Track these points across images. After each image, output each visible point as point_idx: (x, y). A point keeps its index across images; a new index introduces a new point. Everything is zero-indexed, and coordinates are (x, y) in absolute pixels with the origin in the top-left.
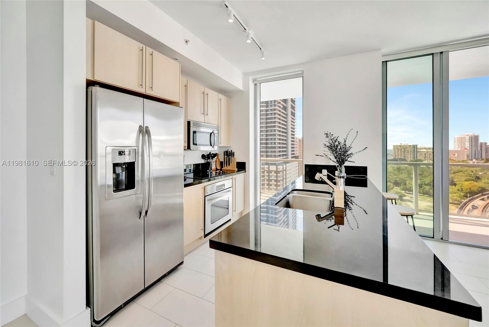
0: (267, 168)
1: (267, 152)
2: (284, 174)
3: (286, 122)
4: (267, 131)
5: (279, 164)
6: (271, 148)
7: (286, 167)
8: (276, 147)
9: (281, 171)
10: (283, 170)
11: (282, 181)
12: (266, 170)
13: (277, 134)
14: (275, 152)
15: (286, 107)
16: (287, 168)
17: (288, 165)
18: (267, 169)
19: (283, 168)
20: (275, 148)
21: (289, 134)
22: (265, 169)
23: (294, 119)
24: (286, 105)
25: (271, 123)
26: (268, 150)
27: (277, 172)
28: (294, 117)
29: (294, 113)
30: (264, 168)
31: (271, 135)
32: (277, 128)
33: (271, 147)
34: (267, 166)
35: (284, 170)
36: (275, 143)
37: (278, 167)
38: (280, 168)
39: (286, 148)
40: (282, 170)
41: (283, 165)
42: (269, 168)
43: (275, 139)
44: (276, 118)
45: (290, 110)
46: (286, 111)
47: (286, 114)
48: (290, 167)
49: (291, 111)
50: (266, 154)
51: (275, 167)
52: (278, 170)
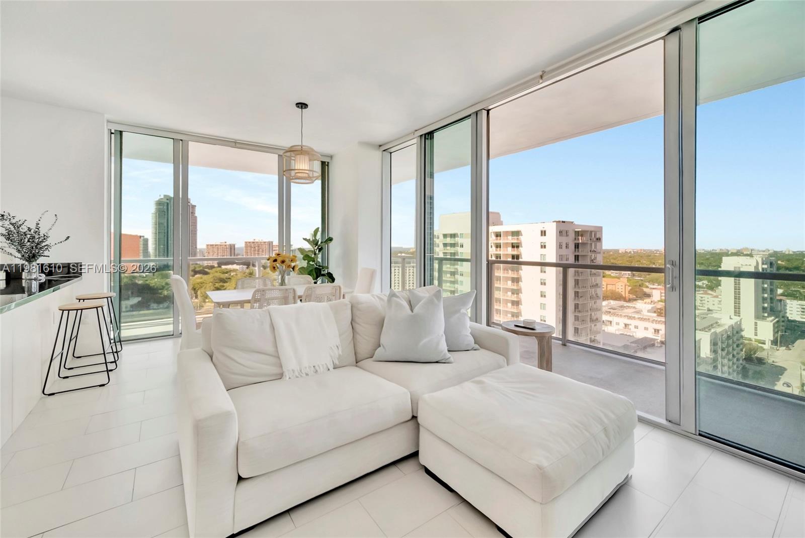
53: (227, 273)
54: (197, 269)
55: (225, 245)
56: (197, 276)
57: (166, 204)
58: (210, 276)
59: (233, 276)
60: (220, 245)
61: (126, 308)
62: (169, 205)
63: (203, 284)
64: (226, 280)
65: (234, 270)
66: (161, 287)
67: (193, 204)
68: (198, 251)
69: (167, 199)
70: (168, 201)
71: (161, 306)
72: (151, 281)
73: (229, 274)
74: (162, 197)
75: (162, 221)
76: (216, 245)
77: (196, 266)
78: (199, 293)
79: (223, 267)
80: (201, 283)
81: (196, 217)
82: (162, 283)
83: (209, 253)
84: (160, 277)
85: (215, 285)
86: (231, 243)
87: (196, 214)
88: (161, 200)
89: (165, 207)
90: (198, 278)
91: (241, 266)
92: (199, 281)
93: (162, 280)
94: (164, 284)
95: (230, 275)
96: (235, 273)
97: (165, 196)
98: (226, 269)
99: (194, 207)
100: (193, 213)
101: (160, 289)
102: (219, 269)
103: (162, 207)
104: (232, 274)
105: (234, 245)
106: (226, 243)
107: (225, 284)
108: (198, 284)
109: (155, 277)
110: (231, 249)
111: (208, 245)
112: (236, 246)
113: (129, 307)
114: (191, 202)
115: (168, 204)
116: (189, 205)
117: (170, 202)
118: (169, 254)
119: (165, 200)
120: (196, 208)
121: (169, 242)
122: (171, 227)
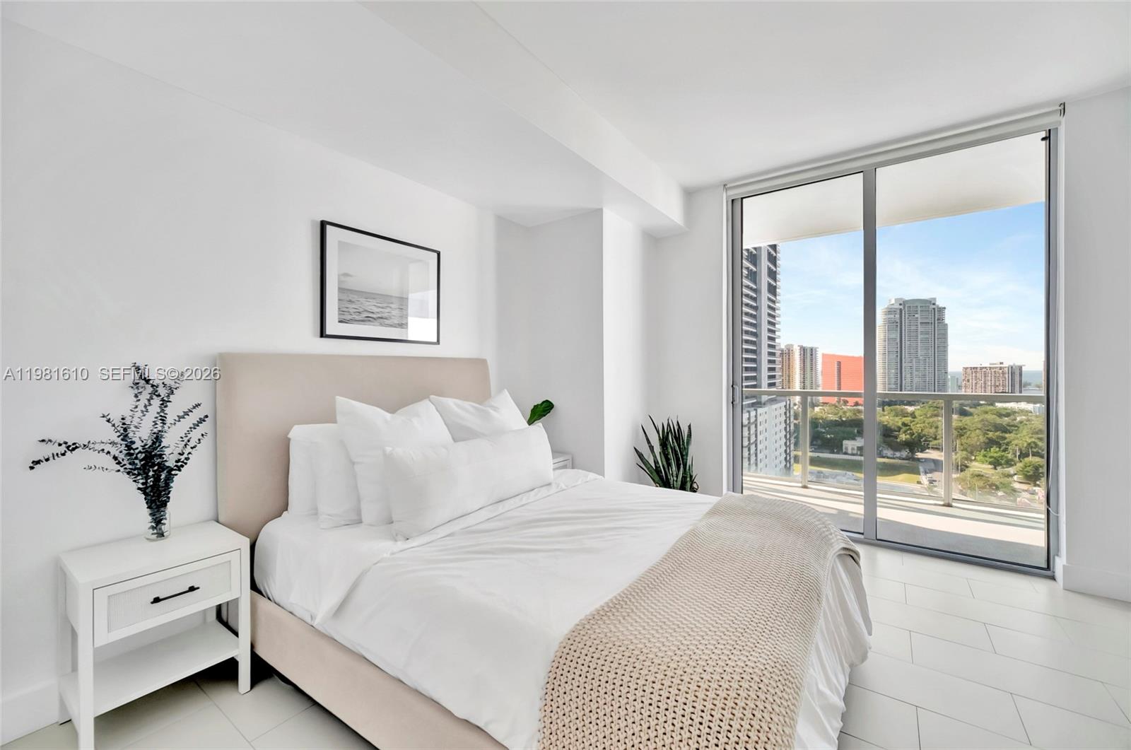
53: (1008, 415)
55: (1001, 368)
57: (899, 311)
58: (976, 418)
59: (1021, 422)
60: (990, 368)
61: (853, 449)
62: (903, 312)
63: (965, 431)
64: (1008, 428)
65: (1022, 412)
66: (896, 429)
67: (940, 306)
68: (949, 377)
69: (900, 304)
70: (901, 307)
71: (898, 454)
73: (1012, 417)
74: (893, 302)
75: (893, 336)
76: (981, 368)
79: (999, 405)
80: (961, 429)
81: (947, 325)
82: (897, 422)
83: (968, 381)
84: (893, 413)
85: (988, 434)
86: (1012, 364)
87: (947, 321)
88: (893, 307)
89: (898, 316)
91: (1038, 405)
93: (897, 419)
94: (900, 424)
95: (1015, 420)
96: (1024, 417)
97: (896, 299)
98: (1006, 409)
99: (942, 310)
100: (941, 319)
101: (896, 431)
102: (991, 407)
103: (892, 316)
104: (1018, 419)
105: (1020, 368)
106: (1001, 363)
107: (1007, 435)
109: (886, 413)
110: (1013, 374)
111: (966, 369)
112: (1024, 369)
113: (856, 448)
114: (937, 303)
115: (901, 310)
116: (934, 309)
117: (904, 307)
118: (904, 382)
119: (897, 306)
120: (946, 311)
121: (904, 365)
122: (906, 343)
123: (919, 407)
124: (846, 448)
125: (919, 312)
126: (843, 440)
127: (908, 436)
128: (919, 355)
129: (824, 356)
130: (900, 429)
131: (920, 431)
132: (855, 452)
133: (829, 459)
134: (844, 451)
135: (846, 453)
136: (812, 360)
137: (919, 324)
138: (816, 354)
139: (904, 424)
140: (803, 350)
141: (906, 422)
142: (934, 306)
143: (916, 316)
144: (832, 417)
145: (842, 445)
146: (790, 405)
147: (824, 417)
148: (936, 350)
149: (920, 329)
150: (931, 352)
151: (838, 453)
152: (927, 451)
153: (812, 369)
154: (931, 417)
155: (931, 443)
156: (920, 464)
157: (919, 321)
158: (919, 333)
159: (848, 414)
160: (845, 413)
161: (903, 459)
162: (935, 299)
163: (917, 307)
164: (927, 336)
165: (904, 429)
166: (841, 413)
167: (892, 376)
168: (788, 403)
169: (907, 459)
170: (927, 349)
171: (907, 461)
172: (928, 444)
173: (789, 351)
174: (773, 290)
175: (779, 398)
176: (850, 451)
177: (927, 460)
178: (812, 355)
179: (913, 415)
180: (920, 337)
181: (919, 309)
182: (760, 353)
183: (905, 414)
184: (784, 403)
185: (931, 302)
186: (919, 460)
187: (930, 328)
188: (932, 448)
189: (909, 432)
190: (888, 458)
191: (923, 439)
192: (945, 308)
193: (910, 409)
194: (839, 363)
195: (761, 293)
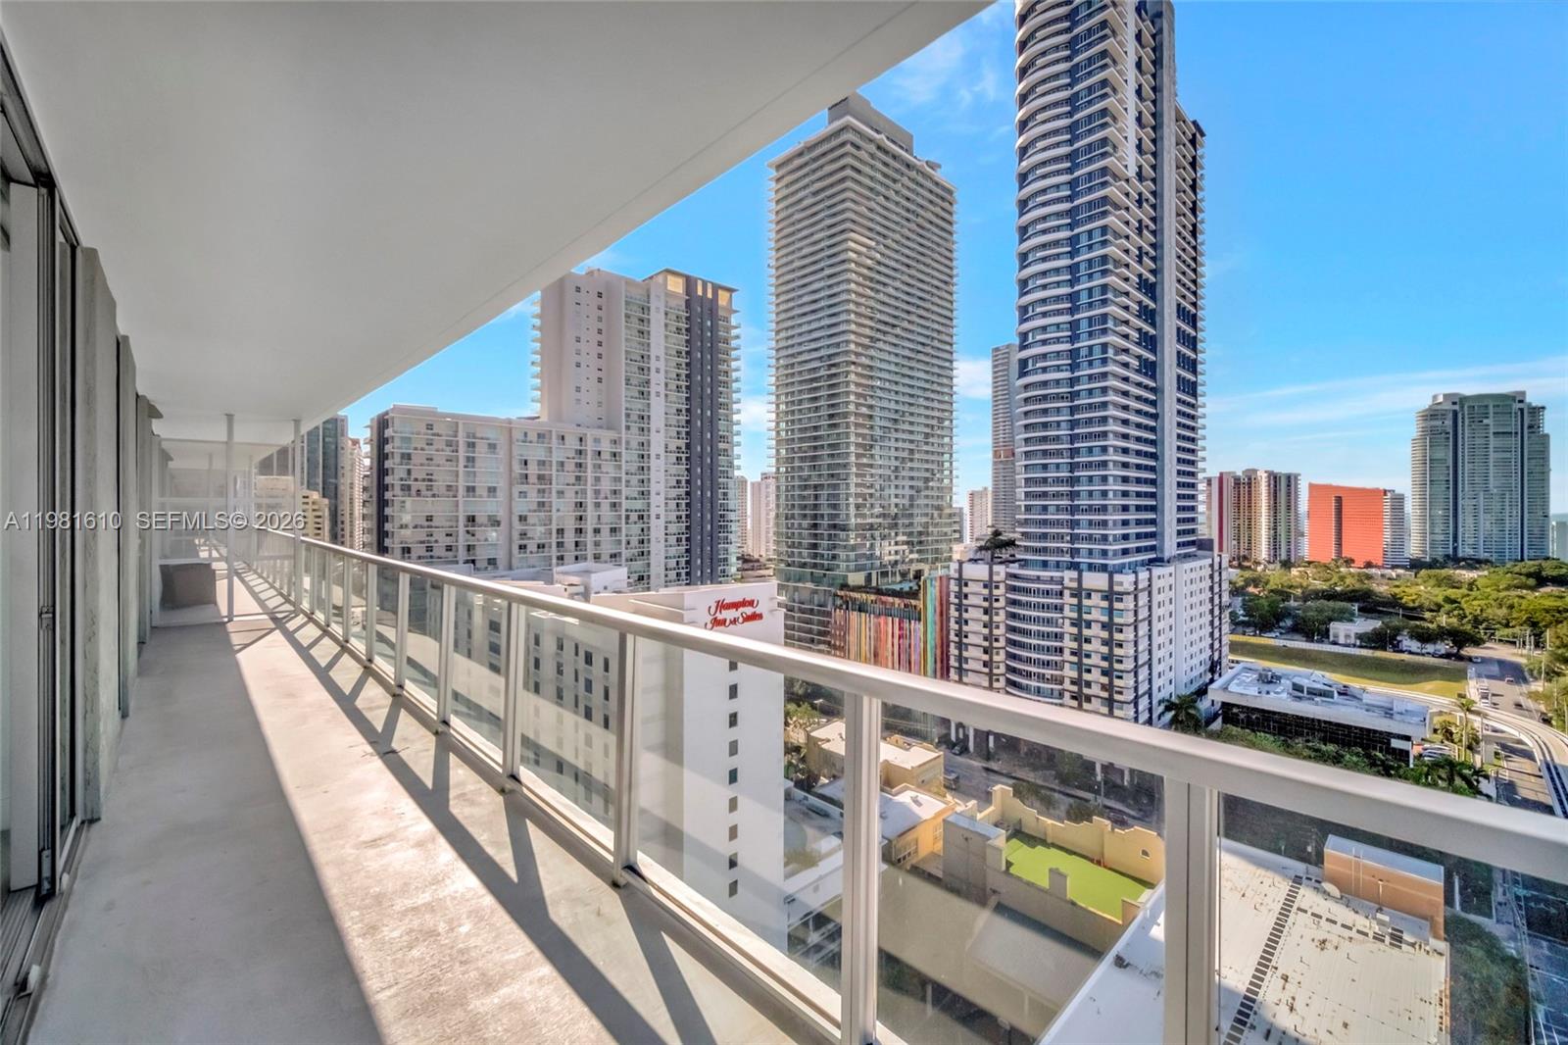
0: (1071, 580)
1: (1074, 524)
2: (1140, 603)
3: (1155, 417)
4: (1074, 452)
5: (1120, 570)
6: (1090, 509)
7: (1150, 580)
8: (1110, 508)
9: (1128, 594)
10: (1136, 589)
11: (1132, 627)
12: (1067, 588)
13: (1115, 462)
14: (1104, 524)
15: (1154, 364)
16: (1157, 584)
17: (1157, 571)
18: (1075, 585)
19: (1136, 583)
20: (1104, 509)
21: (1166, 461)
22: (1066, 582)
23: (1193, 406)
24: (1156, 355)
25: (1089, 422)
26: (1076, 517)
27: (1110, 596)
28: (1194, 395)
29: (1194, 385)
30: (1063, 578)
31: (1089, 465)
32: (1112, 441)
33: (1090, 506)
34: (1074, 574)
35: (1143, 590)
36: (1104, 494)
37: (1117, 577)
38: (1125, 581)
39: (1153, 509)
40: (1132, 588)
41: (1135, 572)
42: (1080, 580)
43: (1104, 479)
44: (1111, 407)
45: (1170, 371)
46: (1153, 377)
47: (1153, 390)
48: (1172, 580)
49: (1179, 376)
50: (1069, 531)
51: (1106, 576)
52: (1116, 588)
54: (1548, 572)
56: (1548, 589)
57: (1451, 415)
61: (1347, 636)
62: (1460, 416)
66: (1432, 607)
67: (1534, 405)
69: (1454, 403)
70: (1457, 407)
71: (1430, 648)
72: (1407, 590)
74: (1441, 399)
75: (1440, 454)
77: (1544, 564)
78: (1548, 634)
81: (1547, 436)
82: (1437, 596)
84: (1432, 582)
87: (1548, 429)
88: (1439, 407)
89: (1449, 423)
90: (1550, 596)
92: (1549, 603)
93: (1436, 591)
94: (1440, 599)
97: (1445, 396)
99: (1538, 411)
100: (1534, 427)
101: (1431, 611)
103: (1438, 424)
108: (1547, 611)
109: (1419, 581)
113: (1353, 636)
114: (1528, 399)
115: (1455, 413)
116: (1522, 410)
117: (1462, 407)
118: (1460, 530)
119: (1448, 406)
120: (1546, 412)
121: (1460, 502)
122: (1466, 468)
123: (1486, 573)
124: (1336, 636)
125: (1491, 415)
126: (1331, 620)
127: (1454, 620)
128: (1491, 486)
129: (1312, 487)
130: (1439, 607)
131: (1478, 612)
132: (1352, 640)
133: (1304, 651)
134: (1331, 639)
135: (1335, 643)
136: (1289, 494)
137: (1491, 435)
138: (1296, 484)
139: (1449, 600)
140: (1274, 478)
141: (1453, 597)
142: (1521, 405)
143: (1485, 421)
144: (1320, 585)
145: (1328, 630)
146: (1220, 563)
147: (1305, 584)
148: (1526, 478)
149: (1493, 442)
150: (1515, 481)
151: (1320, 641)
152: (1487, 645)
153: (1289, 508)
154: (1507, 588)
155: (1497, 633)
156: (1470, 665)
157: (1492, 430)
158: (1491, 450)
159: (1348, 581)
160: (1342, 578)
161: (1441, 656)
162: (1523, 393)
163: (1487, 406)
164: (1508, 455)
165: (1448, 607)
166: (1335, 579)
167: (1439, 521)
168: (1217, 560)
169: (1447, 656)
170: (1508, 476)
171: (1445, 661)
172: (1493, 634)
173: (1250, 479)
174: (1190, 388)
175: (1200, 553)
176: (1342, 640)
177: (1485, 661)
178: (1289, 486)
179: (1471, 585)
180: (1492, 456)
181: (1491, 410)
182: (1163, 484)
183: (1455, 585)
184: (1210, 561)
185: (1518, 398)
186: (1470, 659)
187: (1513, 442)
188: (1500, 641)
189: (1456, 612)
190: (1410, 653)
191: (1484, 625)
192: (1543, 408)
193: (1468, 575)
194: (1339, 500)
195: (1163, 392)
